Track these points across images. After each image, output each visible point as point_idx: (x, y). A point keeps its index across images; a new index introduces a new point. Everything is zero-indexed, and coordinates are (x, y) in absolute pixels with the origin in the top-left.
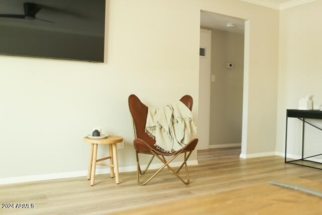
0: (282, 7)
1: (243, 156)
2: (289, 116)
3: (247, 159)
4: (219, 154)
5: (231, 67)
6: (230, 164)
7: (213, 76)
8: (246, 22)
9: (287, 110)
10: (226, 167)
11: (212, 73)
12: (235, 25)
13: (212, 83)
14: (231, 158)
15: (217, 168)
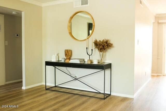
0: (43, 5)
1: (24, 88)
2: (47, 65)
3: (26, 89)
4: (11, 88)
5: (17, 36)
6: (14, 95)
7: (7, 42)
8: (22, 12)
9: (46, 62)
10: (10, 98)
11: (5, 40)
12: (18, 13)
13: (5, 46)
14: (16, 90)
15: (4, 100)
